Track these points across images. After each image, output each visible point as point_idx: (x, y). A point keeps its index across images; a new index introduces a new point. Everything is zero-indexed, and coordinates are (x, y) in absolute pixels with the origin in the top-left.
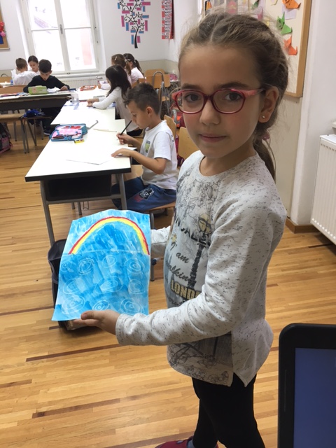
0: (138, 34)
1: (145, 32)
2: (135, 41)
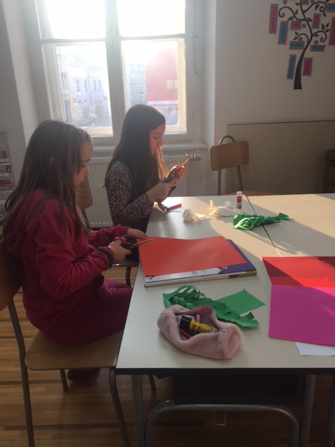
0: (308, 54)
1: (329, 48)
2: (298, 72)
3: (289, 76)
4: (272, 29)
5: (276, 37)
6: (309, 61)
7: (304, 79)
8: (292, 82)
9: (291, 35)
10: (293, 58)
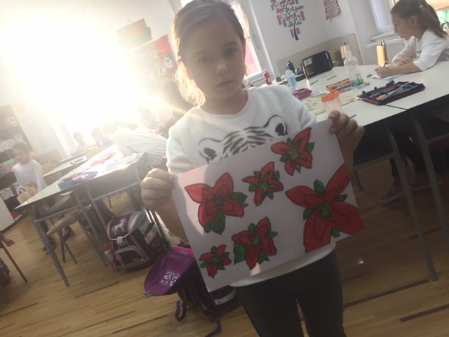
0: (296, 27)
1: (303, 22)
2: (295, 34)
3: (293, 37)
4: (280, 23)
5: (283, 25)
6: (298, 29)
7: (298, 36)
8: (294, 38)
9: (288, 23)
10: (291, 30)
